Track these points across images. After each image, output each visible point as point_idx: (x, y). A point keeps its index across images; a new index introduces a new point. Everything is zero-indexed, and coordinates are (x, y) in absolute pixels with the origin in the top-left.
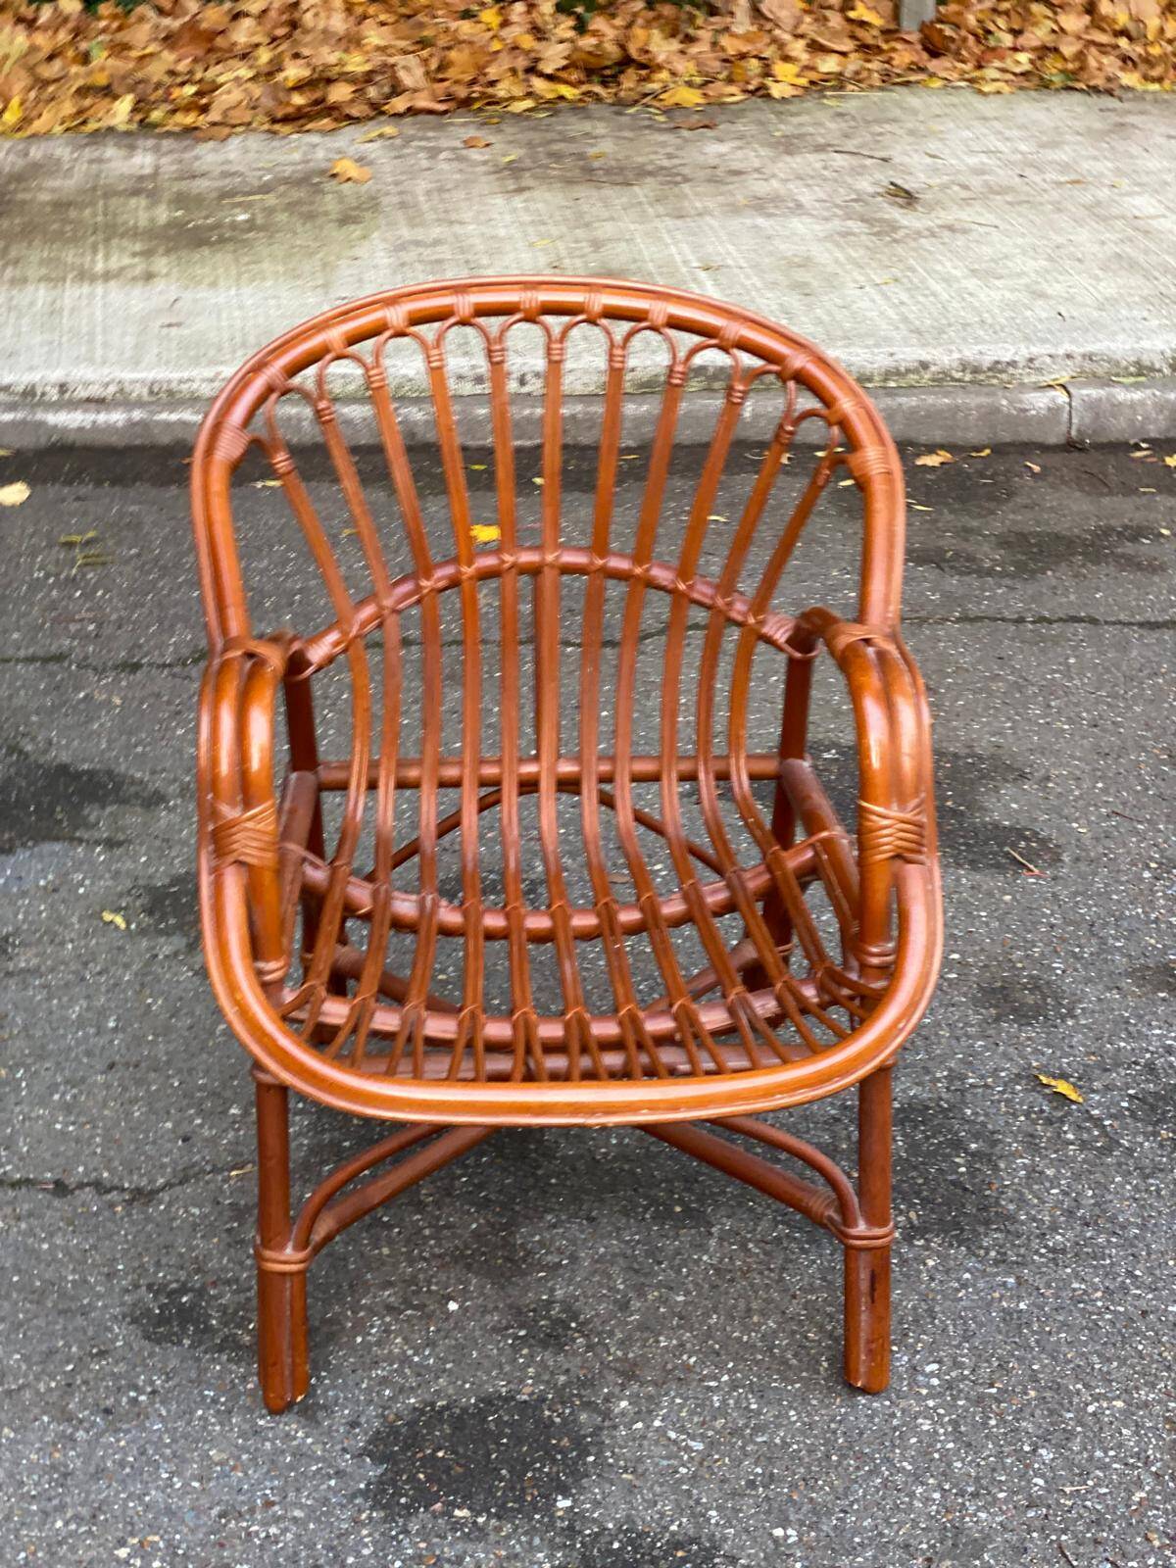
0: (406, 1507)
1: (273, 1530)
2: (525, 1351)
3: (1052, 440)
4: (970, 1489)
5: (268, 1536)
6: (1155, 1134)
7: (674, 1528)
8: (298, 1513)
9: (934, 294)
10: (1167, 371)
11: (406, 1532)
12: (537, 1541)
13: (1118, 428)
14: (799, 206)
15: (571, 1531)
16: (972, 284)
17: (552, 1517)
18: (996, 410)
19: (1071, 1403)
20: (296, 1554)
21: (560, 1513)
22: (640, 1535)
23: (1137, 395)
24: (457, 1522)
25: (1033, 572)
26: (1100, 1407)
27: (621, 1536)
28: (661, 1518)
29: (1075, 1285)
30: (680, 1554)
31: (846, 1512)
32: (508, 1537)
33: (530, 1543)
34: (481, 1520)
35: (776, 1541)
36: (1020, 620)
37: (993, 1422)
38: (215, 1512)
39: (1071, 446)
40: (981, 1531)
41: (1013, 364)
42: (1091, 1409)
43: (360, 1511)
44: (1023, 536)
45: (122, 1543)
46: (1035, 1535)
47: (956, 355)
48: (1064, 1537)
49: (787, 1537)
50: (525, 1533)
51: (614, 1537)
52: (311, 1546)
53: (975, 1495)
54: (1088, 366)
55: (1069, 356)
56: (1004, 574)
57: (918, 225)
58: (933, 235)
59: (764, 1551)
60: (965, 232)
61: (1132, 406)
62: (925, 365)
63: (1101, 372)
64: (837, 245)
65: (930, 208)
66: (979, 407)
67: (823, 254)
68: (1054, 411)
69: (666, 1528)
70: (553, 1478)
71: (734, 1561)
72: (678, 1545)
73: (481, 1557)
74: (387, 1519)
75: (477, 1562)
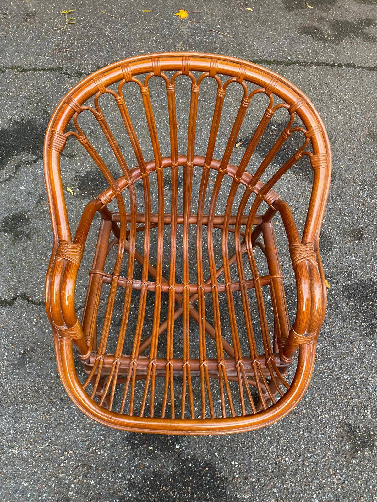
0: (137, 444)
1: (102, 452)
4: (285, 448)
5: (100, 454)
6: (348, 303)
7: (206, 458)
8: (109, 445)
11: (136, 455)
12: (170, 462)
15: (179, 459)
17: (174, 451)
19: (314, 415)
20: (107, 461)
21: (176, 450)
22: (197, 461)
24: (149, 451)
26: (322, 417)
27: (192, 461)
28: (203, 454)
30: (207, 469)
31: (251, 456)
32: (162, 459)
33: (168, 461)
34: (156, 452)
35: (232, 465)
37: (293, 422)
38: (87, 443)
40: (286, 466)
42: (320, 418)
43: (125, 446)
45: (63, 454)
46: (300, 468)
48: (307, 469)
49: (235, 465)
50: (167, 458)
51: (190, 462)
52: (111, 459)
53: (285, 450)
59: (229, 469)
69: (204, 458)
71: (220, 473)
72: (206, 465)
73: (155, 466)
74: (132, 449)
75: (154, 468)
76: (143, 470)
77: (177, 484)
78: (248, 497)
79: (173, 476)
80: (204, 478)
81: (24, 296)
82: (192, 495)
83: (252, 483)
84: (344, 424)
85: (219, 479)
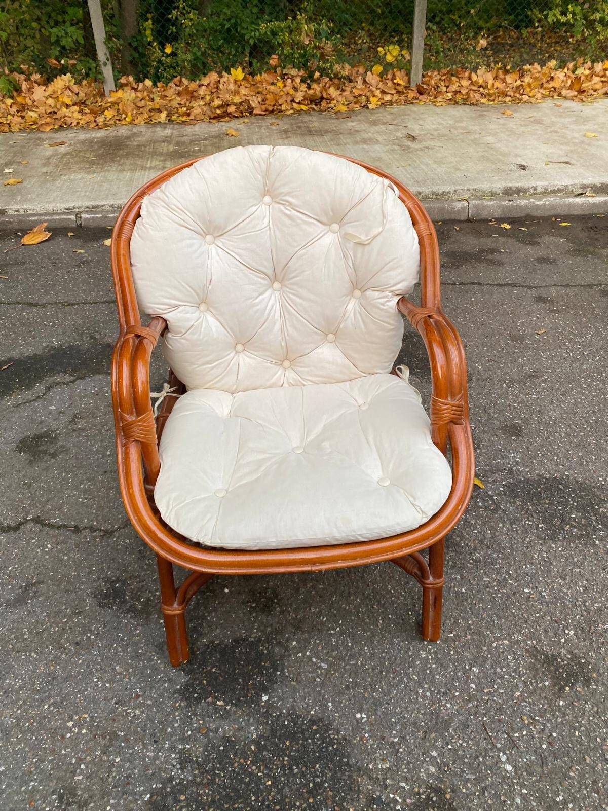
0: (197, 699)
1: (137, 712)
2: (254, 615)
3: (463, 218)
4: (443, 690)
5: (135, 715)
6: (514, 503)
7: (312, 712)
8: (149, 702)
9: (422, 169)
10: (501, 194)
11: (195, 714)
12: (252, 720)
13: (485, 214)
14: (378, 141)
15: (267, 715)
16: (435, 166)
17: (259, 705)
18: (444, 208)
19: (485, 641)
20: (146, 725)
21: (263, 704)
22: (297, 717)
23: (491, 203)
24: (217, 708)
25: (458, 266)
26: (498, 644)
27: (289, 717)
28: (307, 707)
29: (485, 579)
30: (314, 728)
31: (388, 704)
32: (239, 717)
33: (249, 720)
34: (228, 707)
35: (357, 720)
36: (454, 284)
37: (452, 653)
38: (113, 701)
39: (469, 221)
40: (448, 715)
41: (449, 192)
42: (494, 645)
43: (176, 701)
44: (454, 253)
45: (71, 719)
46: (472, 717)
47: (430, 190)
48: (485, 719)
49: (362, 718)
50: (247, 715)
51: (286, 718)
52: (152, 722)
53: (445, 694)
54: (475, 193)
55: (468, 190)
56: (447, 267)
57: (416, 147)
58: (422, 150)
59: (352, 726)
60: (432, 149)
61: (490, 206)
62: (420, 193)
63: (479, 195)
64: (390, 153)
65: (421, 141)
66: (438, 207)
67: (386, 157)
68: (463, 208)
69: (309, 712)
70: (262, 683)
71: (338, 732)
72: (313, 722)
73: (227, 729)
74: (187, 706)
75: (224, 731)
76: (206, 735)
77: (265, 753)
78: (388, 766)
79: (256, 743)
80: (310, 741)
81: (37, 520)
82: (291, 769)
83: (392, 744)
84: (534, 652)
85: (336, 741)
